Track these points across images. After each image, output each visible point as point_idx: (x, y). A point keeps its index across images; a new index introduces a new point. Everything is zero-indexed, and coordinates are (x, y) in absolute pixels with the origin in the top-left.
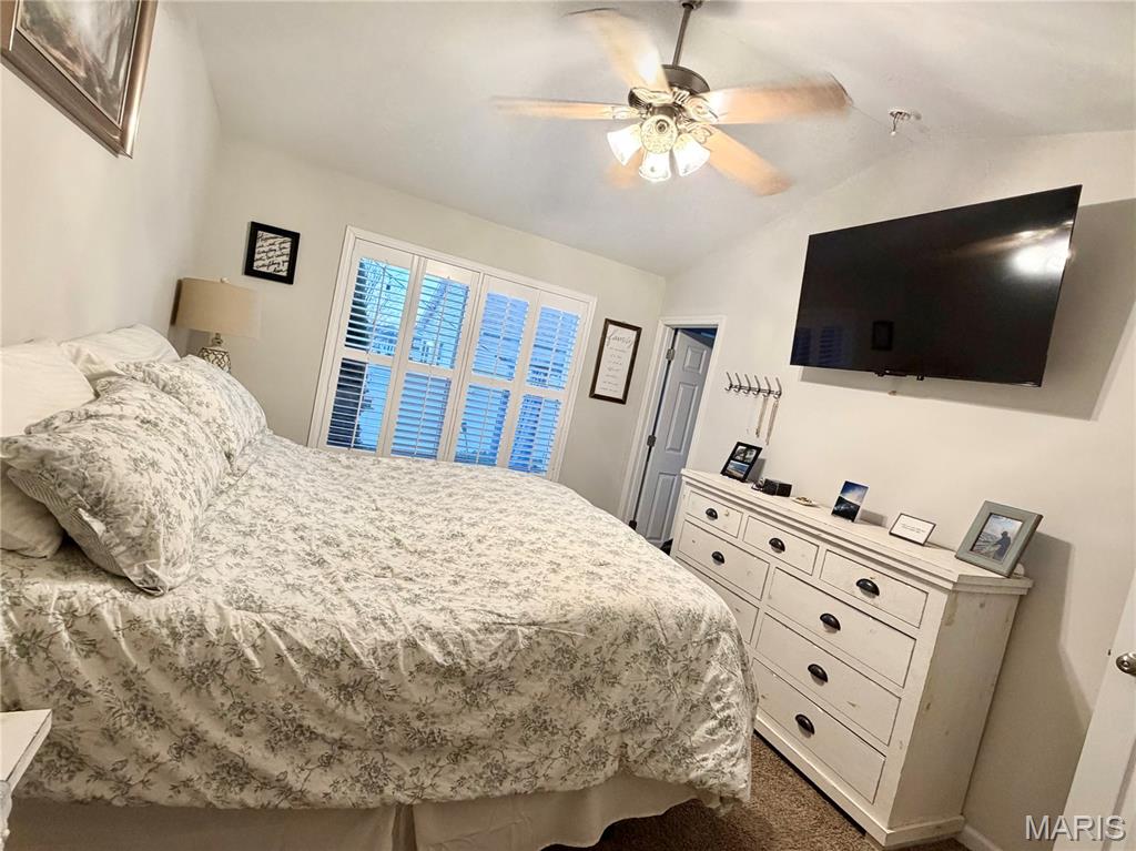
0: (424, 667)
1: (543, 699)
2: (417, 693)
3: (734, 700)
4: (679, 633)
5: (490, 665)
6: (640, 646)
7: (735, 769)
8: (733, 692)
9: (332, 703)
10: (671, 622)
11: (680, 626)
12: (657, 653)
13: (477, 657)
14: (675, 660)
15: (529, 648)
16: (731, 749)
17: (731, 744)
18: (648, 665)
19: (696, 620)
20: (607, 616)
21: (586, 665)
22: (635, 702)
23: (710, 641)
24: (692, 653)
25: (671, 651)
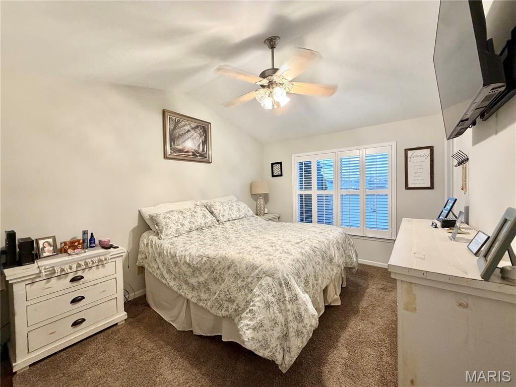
0: (185, 262)
1: (207, 280)
2: (184, 268)
3: (257, 304)
4: (246, 271)
5: (196, 265)
6: (231, 271)
7: (246, 331)
8: (258, 301)
9: (173, 265)
10: (244, 266)
11: (247, 268)
12: (237, 276)
13: (194, 263)
14: (243, 281)
15: (204, 263)
16: (249, 323)
17: (250, 321)
18: (233, 279)
19: (254, 268)
20: (224, 259)
21: (216, 273)
22: (228, 290)
23: (258, 278)
24: (249, 280)
25: (242, 277)
